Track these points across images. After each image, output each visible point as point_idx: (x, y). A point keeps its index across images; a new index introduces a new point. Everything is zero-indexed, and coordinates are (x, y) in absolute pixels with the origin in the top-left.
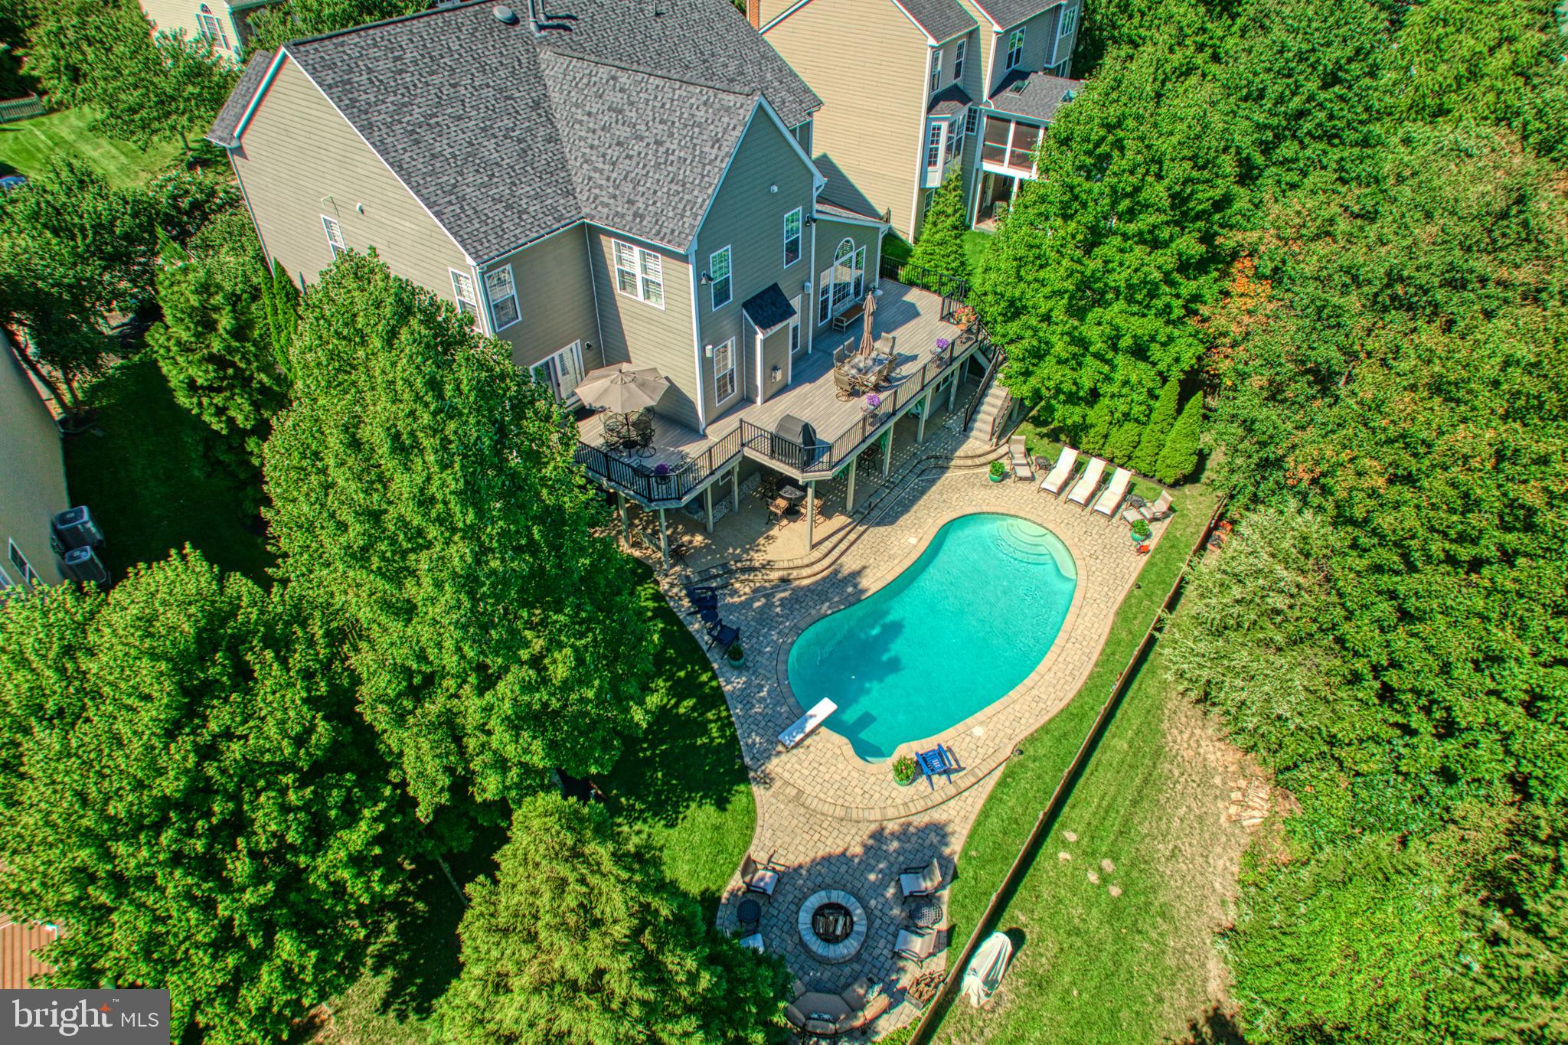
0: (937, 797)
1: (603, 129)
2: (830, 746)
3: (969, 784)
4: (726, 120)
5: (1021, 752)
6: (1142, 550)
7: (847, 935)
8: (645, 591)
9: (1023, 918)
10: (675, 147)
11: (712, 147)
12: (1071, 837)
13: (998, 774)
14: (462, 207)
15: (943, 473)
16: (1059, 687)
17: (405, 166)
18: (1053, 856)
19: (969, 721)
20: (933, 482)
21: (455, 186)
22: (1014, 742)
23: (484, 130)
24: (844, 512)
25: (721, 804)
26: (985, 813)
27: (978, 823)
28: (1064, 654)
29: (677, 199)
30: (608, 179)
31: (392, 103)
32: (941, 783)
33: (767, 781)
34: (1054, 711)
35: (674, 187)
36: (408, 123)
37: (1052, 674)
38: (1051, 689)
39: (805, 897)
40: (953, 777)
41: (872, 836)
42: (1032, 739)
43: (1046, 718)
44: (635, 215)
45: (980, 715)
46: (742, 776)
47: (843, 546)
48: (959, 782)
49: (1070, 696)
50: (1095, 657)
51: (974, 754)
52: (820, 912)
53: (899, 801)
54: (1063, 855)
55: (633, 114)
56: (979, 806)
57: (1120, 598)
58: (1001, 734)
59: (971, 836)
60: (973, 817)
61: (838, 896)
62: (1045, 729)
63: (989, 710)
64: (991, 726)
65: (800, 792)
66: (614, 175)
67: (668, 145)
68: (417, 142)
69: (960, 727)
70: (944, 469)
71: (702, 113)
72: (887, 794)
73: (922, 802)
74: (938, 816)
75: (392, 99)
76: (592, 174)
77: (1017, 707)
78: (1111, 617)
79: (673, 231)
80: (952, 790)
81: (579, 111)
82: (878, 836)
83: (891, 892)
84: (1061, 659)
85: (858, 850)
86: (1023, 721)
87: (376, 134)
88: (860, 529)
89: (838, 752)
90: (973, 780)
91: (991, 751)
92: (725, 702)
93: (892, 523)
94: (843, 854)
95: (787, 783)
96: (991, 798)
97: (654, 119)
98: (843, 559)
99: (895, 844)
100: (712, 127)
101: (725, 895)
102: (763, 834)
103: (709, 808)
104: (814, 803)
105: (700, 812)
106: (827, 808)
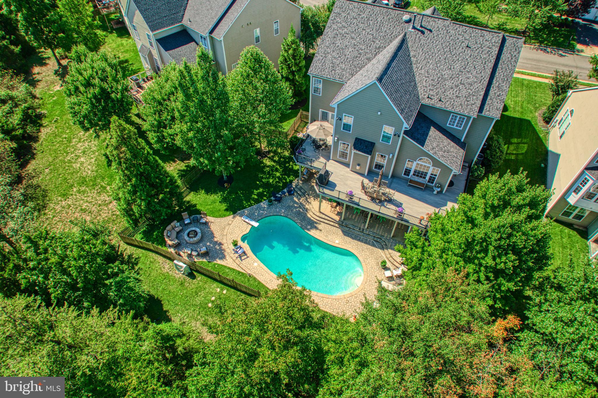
0: (232, 255)
2: (245, 228)
3: (237, 263)
7: (189, 237)
8: (291, 178)
9: (199, 279)
12: (225, 292)
13: (243, 271)
15: (381, 249)
18: (218, 287)
19: (259, 262)
20: (373, 245)
21: (328, 53)
23: (354, 45)
25: (226, 210)
26: (229, 268)
27: (226, 267)
31: (342, 25)
33: (234, 217)
34: (267, 285)
36: (339, 32)
40: (239, 259)
41: (220, 242)
42: (255, 279)
43: (264, 283)
45: (262, 265)
46: (234, 213)
47: (326, 221)
48: (237, 260)
52: (195, 231)
53: (229, 246)
54: (219, 290)
56: (231, 267)
59: (222, 265)
60: (228, 265)
61: (199, 235)
63: (264, 267)
64: (258, 267)
65: (230, 224)
68: (335, 37)
70: (382, 248)
73: (230, 251)
74: (227, 257)
75: (344, 24)
77: (267, 275)
80: (234, 259)
82: (220, 244)
85: (216, 240)
86: (262, 276)
87: (329, 30)
88: (337, 225)
89: (244, 231)
90: (239, 264)
92: (257, 204)
93: (345, 235)
94: (214, 237)
95: (233, 221)
98: (322, 223)
99: (218, 248)
102: (219, 220)
103: (225, 208)
104: (227, 228)
105: (224, 206)
106: (226, 231)
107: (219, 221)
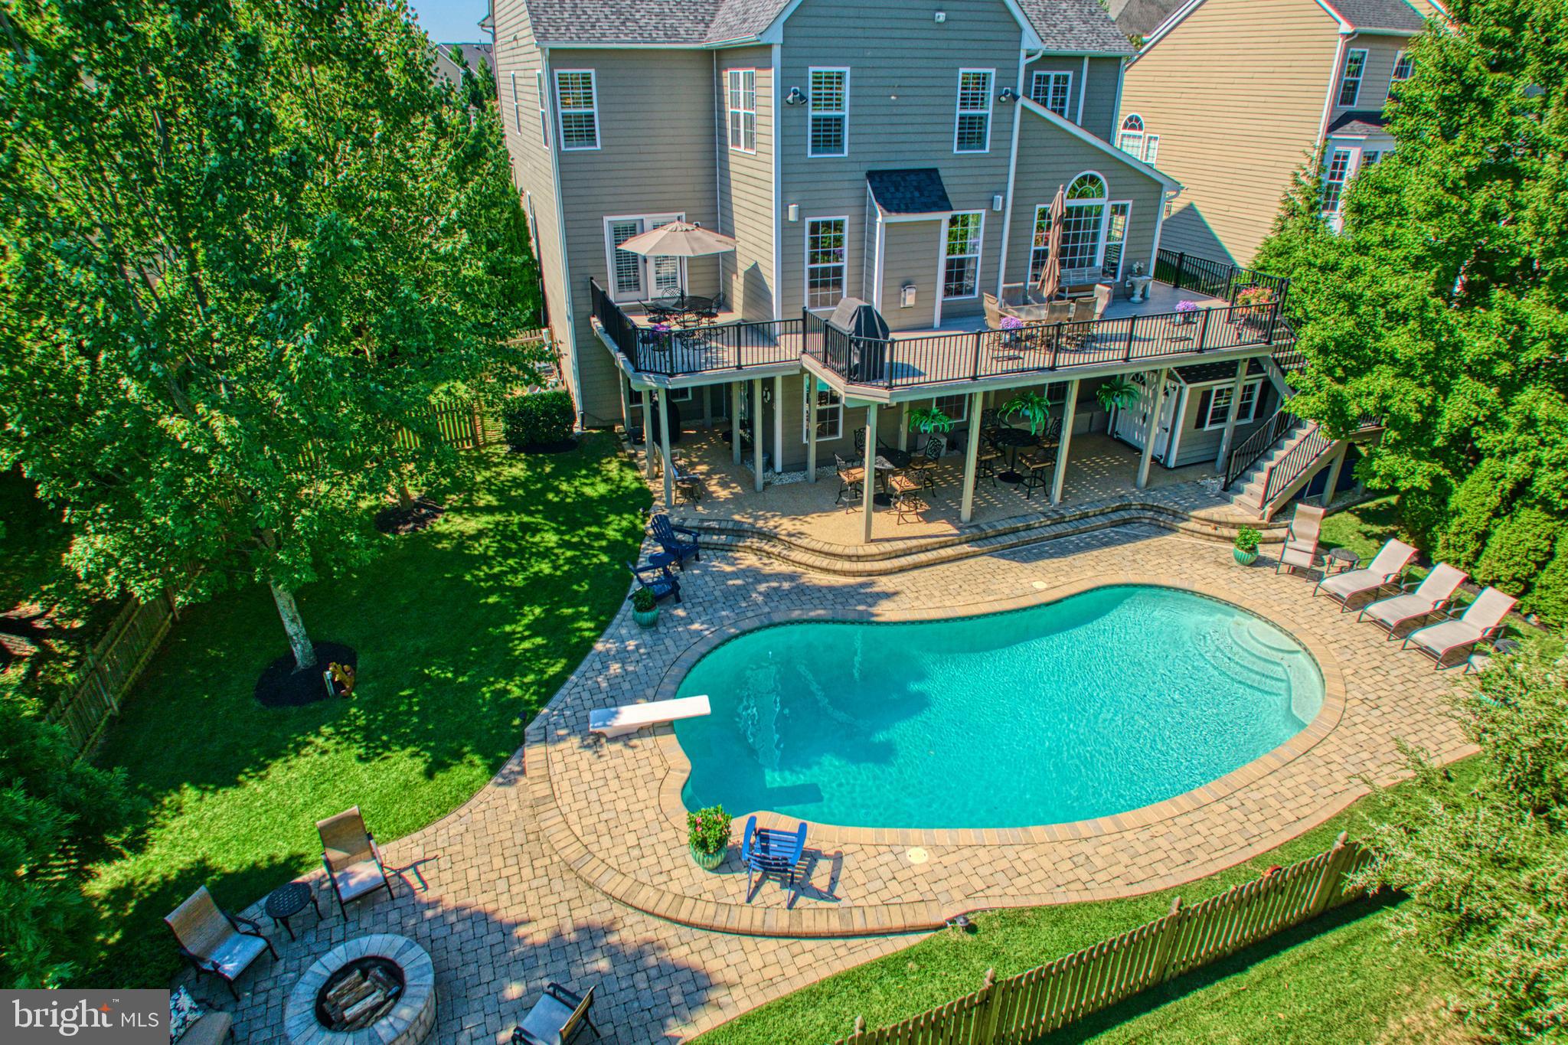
0: (744, 918)
2: (656, 761)
3: (821, 926)
5: (971, 929)
7: (353, 1026)
16: (1143, 861)
19: (914, 833)
22: (971, 905)
24: (954, 517)
26: (813, 997)
27: (784, 1006)
28: (1195, 817)
32: (772, 900)
34: (1100, 895)
37: (1145, 836)
38: (1124, 858)
39: (373, 931)
40: (802, 901)
41: (581, 930)
42: (1013, 918)
43: (1074, 898)
45: (943, 836)
48: (807, 915)
49: (1158, 885)
50: (1263, 846)
51: (879, 884)
53: (675, 887)
56: (816, 976)
58: (955, 881)
62: (1056, 914)
63: (968, 835)
64: (949, 859)
69: (889, 834)
72: (667, 864)
73: (711, 909)
77: (1027, 855)
80: (781, 921)
82: (592, 935)
84: (1184, 821)
85: (538, 935)
86: (1021, 882)
88: (966, 548)
89: (660, 773)
90: (835, 925)
91: (916, 896)
93: (1024, 557)
94: (510, 927)
96: (848, 977)
102: (450, 826)
103: (420, 765)
104: (551, 821)
105: (405, 764)
106: (561, 837)
107: (456, 829)
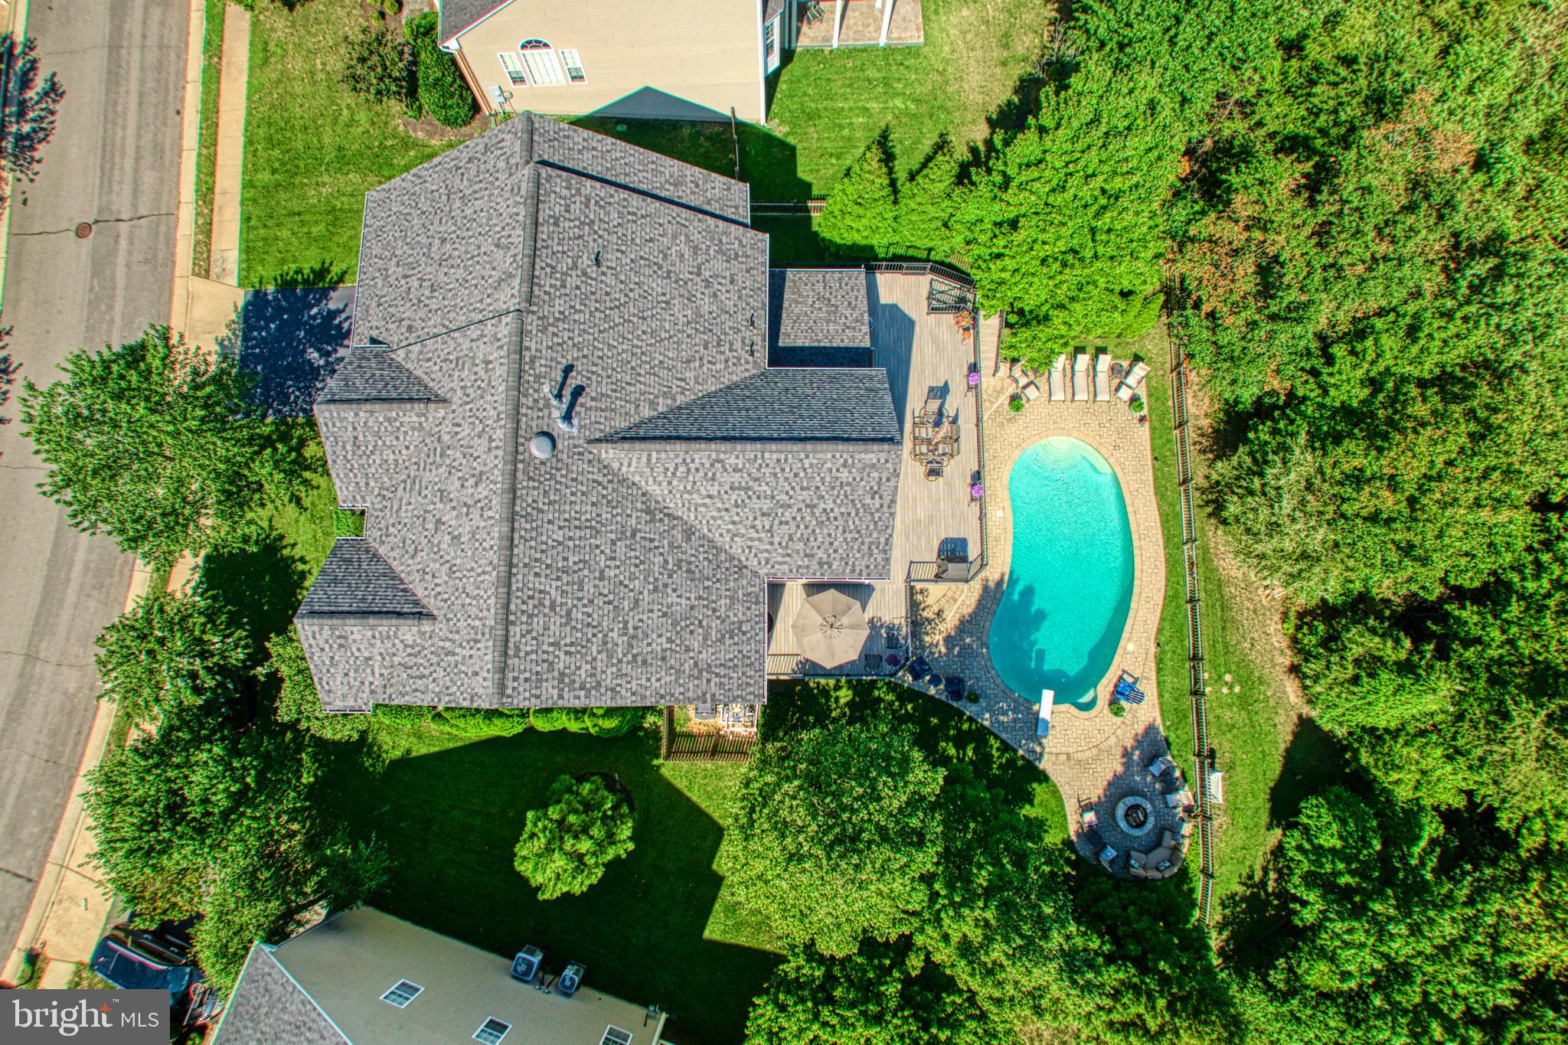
1: (737, 506)
2: (1063, 715)
4: (875, 475)
5: (1159, 644)
6: (1142, 419)
7: (1146, 816)
10: (832, 506)
11: (873, 498)
14: (717, 675)
17: (662, 692)
18: (1206, 693)
21: (696, 664)
22: (1152, 640)
23: (656, 590)
26: (1161, 697)
27: (1162, 704)
28: (1144, 552)
29: (858, 543)
30: (772, 543)
31: (599, 652)
34: (1161, 602)
35: (849, 536)
36: (624, 655)
37: (1145, 574)
38: (1151, 587)
39: (1114, 810)
41: (1124, 756)
42: (1160, 630)
43: (1159, 609)
44: (821, 564)
45: (1125, 635)
49: (1163, 583)
50: (1161, 542)
51: (1137, 664)
52: (1127, 814)
54: (1209, 689)
55: (765, 488)
56: (1157, 692)
57: (1151, 478)
58: (1143, 640)
59: (1162, 715)
60: (1157, 703)
61: (1130, 801)
62: (1162, 619)
64: (1135, 637)
65: (1068, 754)
66: (776, 540)
67: (822, 506)
68: (644, 662)
69: (1120, 651)
71: (846, 474)
75: (594, 649)
76: (750, 543)
77: (1141, 613)
78: (1153, 498)
79: (868, 567)
81: (695, 496)
83: (1149, 779)
84: (1144, 557)
85: (1121, 768)
86: (1149, 621)
87: (623, 692)
89: (1069, 715)
91: (1144, 655)
92: (991, 733)
94: (1116, 775)
95: (1057, 754)
96: (1159, 683)
97: (793, 488)
99: (1136, 752)
100: (863, 483)
101: (1074, 838)
